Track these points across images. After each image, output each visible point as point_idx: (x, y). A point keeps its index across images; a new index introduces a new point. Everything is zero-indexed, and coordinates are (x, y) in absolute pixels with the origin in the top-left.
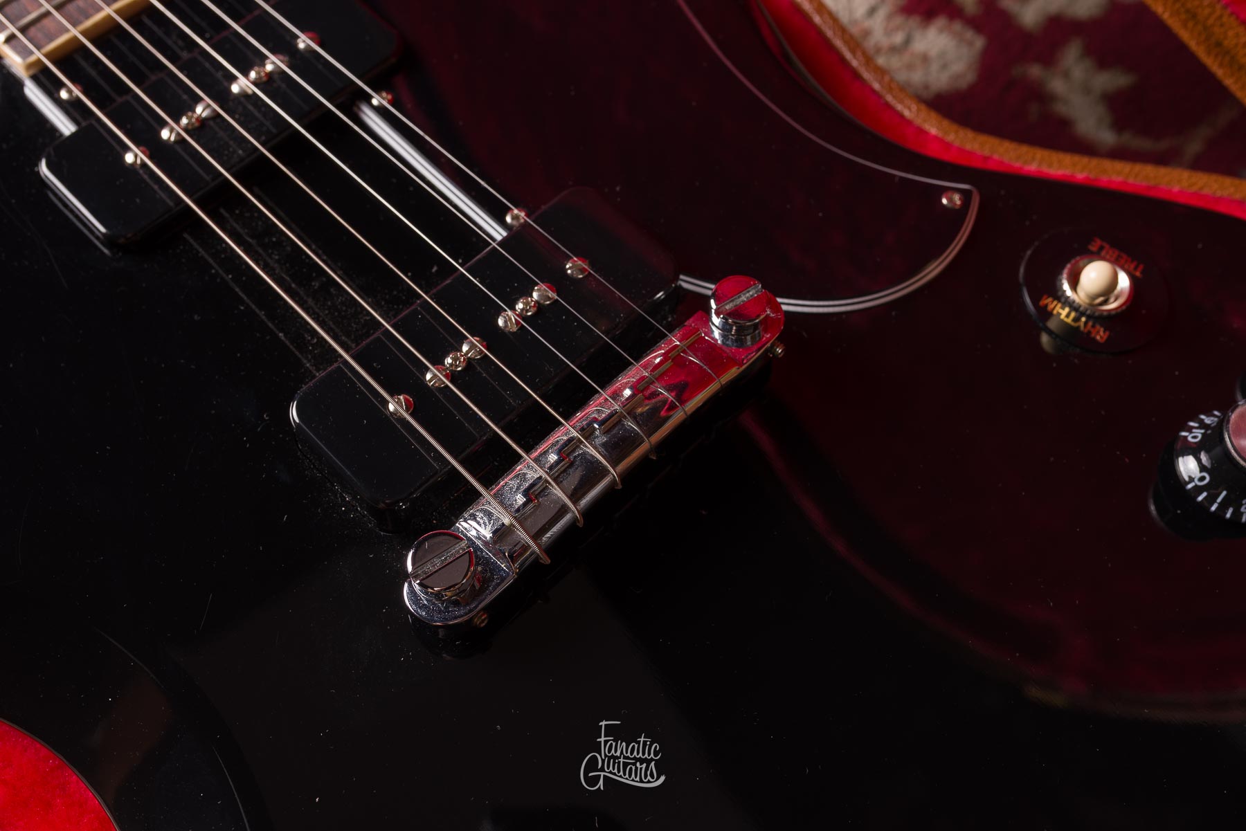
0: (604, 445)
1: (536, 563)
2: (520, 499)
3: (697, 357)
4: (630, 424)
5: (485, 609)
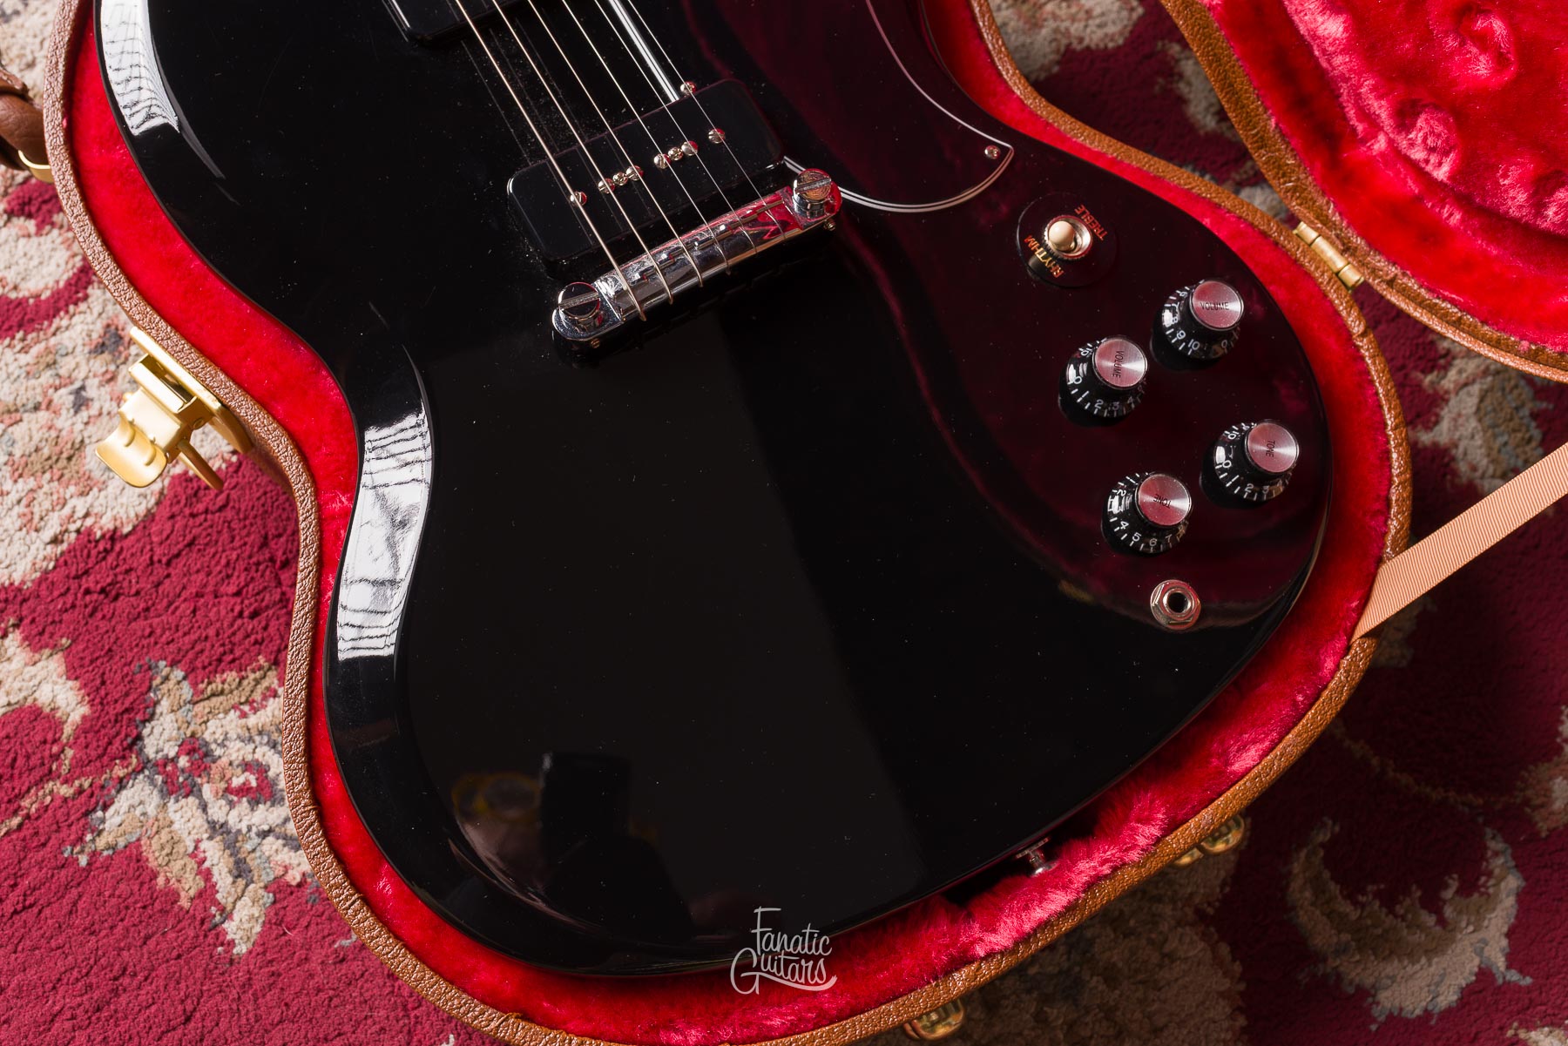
0: (698, 257)
1: (637, 318)
2: (637, 276)
3: (774, 216)
4: (718, 248)
5: (599, 338)
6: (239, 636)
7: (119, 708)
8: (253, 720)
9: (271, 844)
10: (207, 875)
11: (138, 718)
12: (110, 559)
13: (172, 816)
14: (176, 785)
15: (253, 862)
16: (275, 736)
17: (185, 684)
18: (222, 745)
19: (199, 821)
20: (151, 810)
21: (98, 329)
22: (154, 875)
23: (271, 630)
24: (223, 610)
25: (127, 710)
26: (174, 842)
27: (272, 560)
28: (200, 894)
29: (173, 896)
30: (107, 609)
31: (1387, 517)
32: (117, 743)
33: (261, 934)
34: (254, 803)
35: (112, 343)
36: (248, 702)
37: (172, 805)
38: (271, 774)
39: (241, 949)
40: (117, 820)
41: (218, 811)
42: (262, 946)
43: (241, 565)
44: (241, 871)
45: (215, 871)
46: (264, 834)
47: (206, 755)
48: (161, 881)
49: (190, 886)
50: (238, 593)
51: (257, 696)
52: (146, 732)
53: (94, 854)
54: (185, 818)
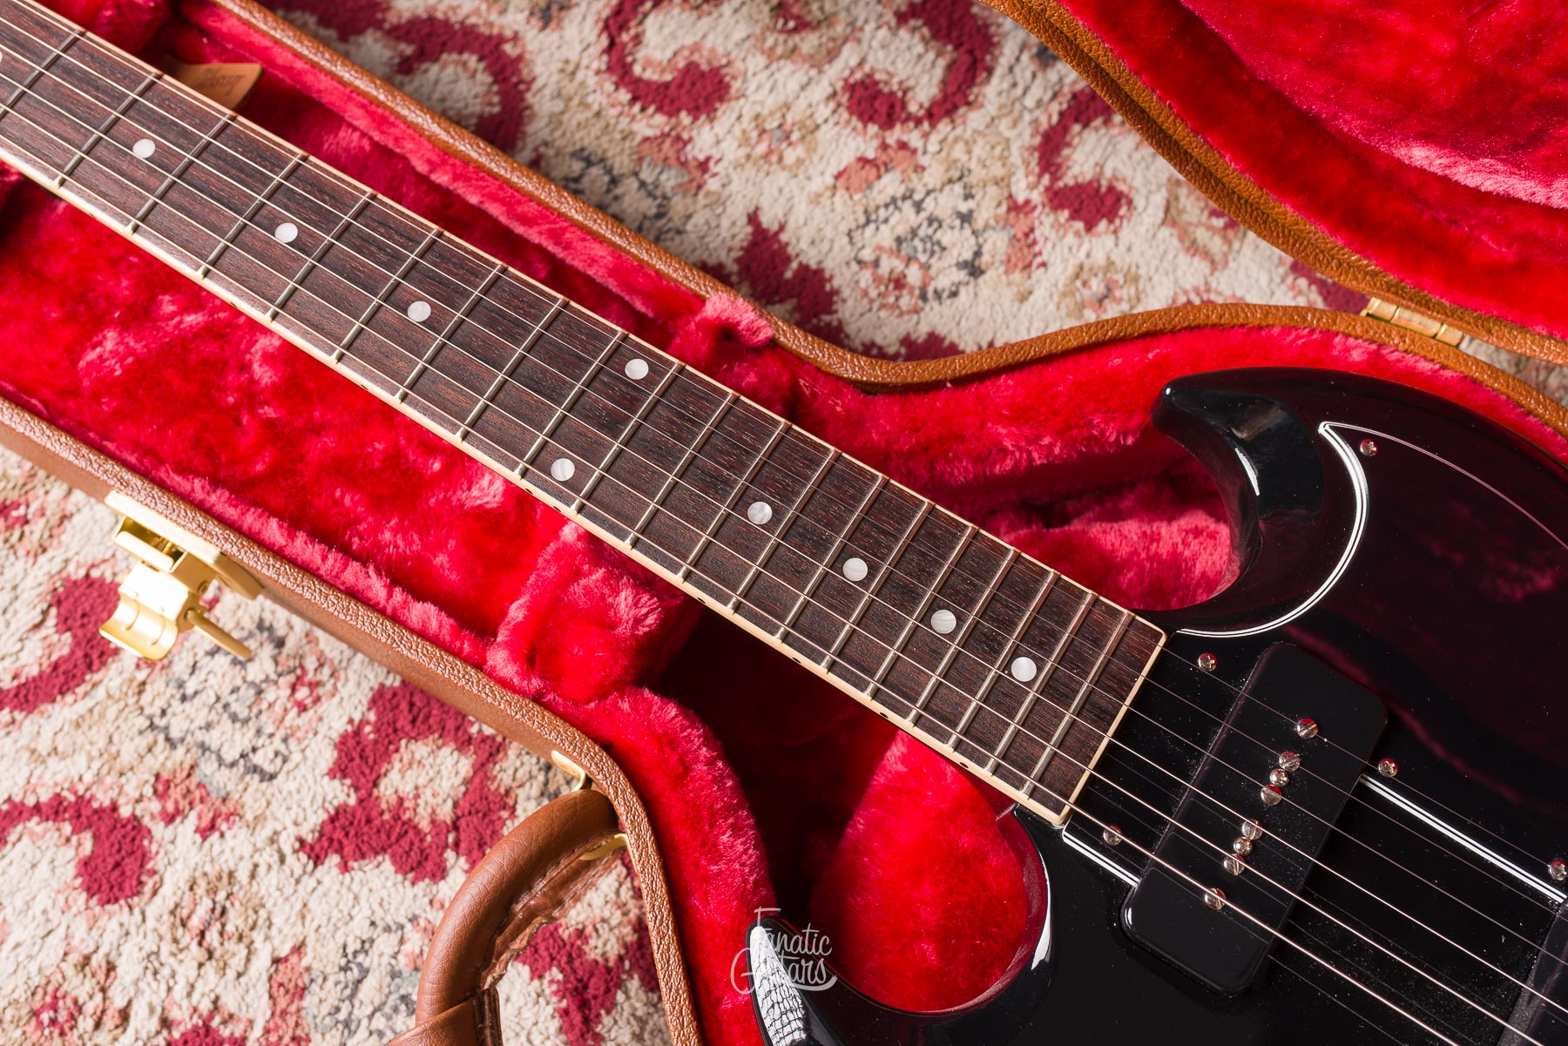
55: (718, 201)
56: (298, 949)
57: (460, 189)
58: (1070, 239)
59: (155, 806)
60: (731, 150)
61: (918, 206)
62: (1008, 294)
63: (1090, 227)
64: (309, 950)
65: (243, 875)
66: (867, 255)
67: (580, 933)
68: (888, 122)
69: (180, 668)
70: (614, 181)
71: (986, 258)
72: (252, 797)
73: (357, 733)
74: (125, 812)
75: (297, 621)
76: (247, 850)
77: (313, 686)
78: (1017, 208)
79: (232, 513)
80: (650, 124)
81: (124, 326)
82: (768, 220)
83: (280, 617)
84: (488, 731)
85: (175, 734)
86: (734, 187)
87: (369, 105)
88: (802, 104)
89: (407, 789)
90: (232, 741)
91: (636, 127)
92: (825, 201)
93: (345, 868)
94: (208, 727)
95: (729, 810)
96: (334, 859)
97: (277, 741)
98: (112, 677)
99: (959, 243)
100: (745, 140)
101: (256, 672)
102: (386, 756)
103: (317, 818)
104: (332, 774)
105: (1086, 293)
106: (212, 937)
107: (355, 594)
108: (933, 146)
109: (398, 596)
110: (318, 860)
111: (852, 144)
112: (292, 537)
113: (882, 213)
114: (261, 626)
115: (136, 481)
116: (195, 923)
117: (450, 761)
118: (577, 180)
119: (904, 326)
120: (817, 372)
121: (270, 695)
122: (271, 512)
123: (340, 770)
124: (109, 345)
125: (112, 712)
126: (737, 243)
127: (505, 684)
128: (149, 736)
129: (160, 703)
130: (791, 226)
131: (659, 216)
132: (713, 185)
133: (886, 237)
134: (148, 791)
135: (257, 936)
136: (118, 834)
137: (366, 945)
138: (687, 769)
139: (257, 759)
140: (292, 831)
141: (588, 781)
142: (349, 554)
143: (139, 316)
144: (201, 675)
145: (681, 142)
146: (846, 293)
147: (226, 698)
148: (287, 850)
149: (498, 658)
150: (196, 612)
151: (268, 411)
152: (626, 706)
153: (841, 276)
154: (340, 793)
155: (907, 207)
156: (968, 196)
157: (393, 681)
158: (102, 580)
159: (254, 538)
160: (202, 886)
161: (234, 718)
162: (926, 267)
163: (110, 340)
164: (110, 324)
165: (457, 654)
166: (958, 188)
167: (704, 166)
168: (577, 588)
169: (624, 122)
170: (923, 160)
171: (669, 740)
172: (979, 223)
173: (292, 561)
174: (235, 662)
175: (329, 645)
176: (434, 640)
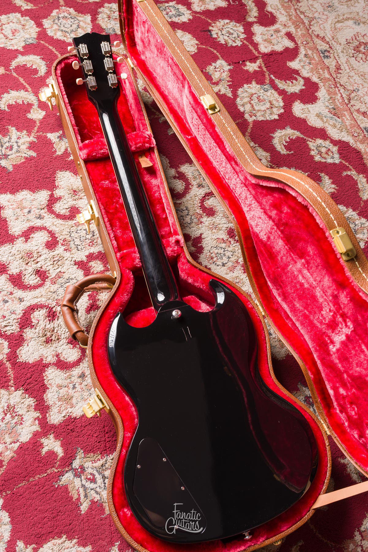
6: (95, 446)
7: (70, 456)
8: (94, 465)
9: (93, 492)
10: (79, 495)
11: (73, 459)
12: (74, 423)
13: (75, 481)
14: (77, 475)
15: (88, 495)
16: (98, 469)
17: (83, 454)
18: (87, 468)
19: (80, 483)
20: (71, 479)
21: (81, 372)
22: (69, 493)
23: (102, 446)
24: (93, 439)
25: (71, 457)
26: (74, 487)
27: (105, 431)
28: (77, 499)
29: (72, 498)
30: (71, 434)
31: (323, 486)
32: (68, 463)
33: (87, 510)
34: (91, 482)
35: (82, 376)
36: (94, 461)
37: (75, 479)
38: (95, 477)
39: (83, 512)
40: (64, 479)
41: (84, 482)
42: (87, 513)
43: (98, 431)
44: (86, 496)
45: (81, 495)
46: (92, 489)
47: (84, 470)
48: (70, 494)
49: (75, 497)
50: (97, 437)
51: (96, 460)
52: (73, 462)
53: (59, 485)
54: (77, 482)
55: (199, 229)
56: (64, 273)
57: (163, 198)
58: (240, 272)
59: (62, 242)
60: (207, 223)
61: (224, 251)
62: (225, 272)
63: (244, 272)
64: (65, 274)
65: (65, 259)
66: (211, 251)
67: (98, 300)
68: (231, 237)
69: (79, 228)
70: (188, 215)
71: (227, 265)
72: (74, 251)
73: (93, 254)
74: (58, 239)
75: (98, 235)
76: (68, 256)
77: (93, 244)
78: (237, 262)
79: (103, 213)
80: (199, 211)
81: (110, 182)
82: (203, 236)
83: (97, 232)
84: (109, 267)
85: (72, 235)
86: (202, 228)
87: (161, 180)
88: (222, 225)
89: (93, 265)
90: (77, 242)
91: (197, 210)
92: (213, 240)
93: (78, 268)
94: (76, 238)
95: (128, 292)
96: (77, 266)
97: (83, 247)
98: (71, 223)
99: (225, 260)
100: (210, 224)
101: (87, 236)
102: (94, 260)
103: (79, 260)
104: (86, 256)
105: (235, 280)
106: (55, 262)
107: (109, 234)
108: (234, 245)
109: (114, 238)
110: (75, 265)
111: (223, 236)
112: (108, 222)
113: (219, 248)
114: (93, 232)
115: (96, 201)
116: (55, 259)
117: (101, 267)
118: (183, 210)
119: (208, 264)
120: (184, 254)
121: (87, 241)
122: (108, 217)
123: (87, 257)
124: (106, 183)
125: (66, 227)
126: (196, 236)
127: (117, 258)
128: (68, 233)
129: (73, 230)
130: (205, 239)
131: (189, 224)
132: (200, 226)
133: (216, 251)
134: (63, 239)
135: (61, 267)
136: (55, 241)
137: (72, 279)
138: (128, 284)
139: (79, 247)
140: (75, 258)
141: (116, 278)
142: (112, 229)
143: (113, 182)
144: (81, 231)
145: (201, 217)
146: (204, 254)
147: (81, 237)
148: (73, 260)
149: (118, 254)
150: (89, 222)
151: (118, 206)
152: (127, 271)
153: (205, 251)
154: (85, 259)
155: (223, 250)
156: (232, 255)
157: (103, 252)
158: (79, 210)
159: (103, 218)
160: (59, 255)
161: (80, 240)
162: (218, 259)
163: (107, 182)
164: (108, 180)
165: (114, 250)
166: (232, 253)
167: (201, 222)
168: (134, 254)
169: (197, 208)
170: (231, 246)
171: (129, 279)
172: (230, 260)
173: (105, 225)
174: (86, 233)
175: (99, 241)
176: (113, 247)
